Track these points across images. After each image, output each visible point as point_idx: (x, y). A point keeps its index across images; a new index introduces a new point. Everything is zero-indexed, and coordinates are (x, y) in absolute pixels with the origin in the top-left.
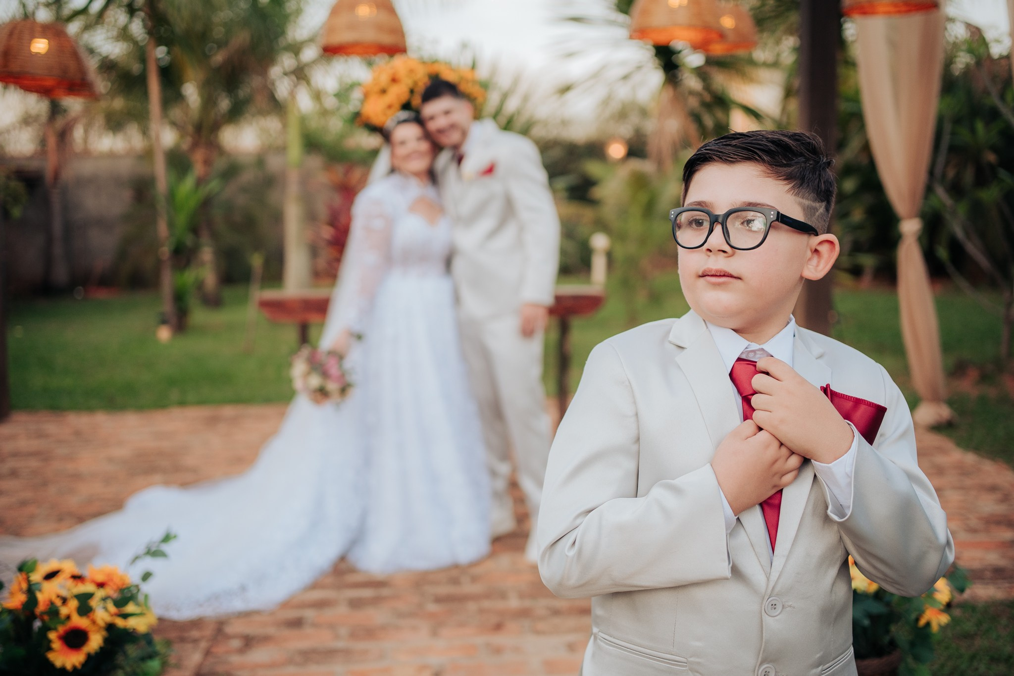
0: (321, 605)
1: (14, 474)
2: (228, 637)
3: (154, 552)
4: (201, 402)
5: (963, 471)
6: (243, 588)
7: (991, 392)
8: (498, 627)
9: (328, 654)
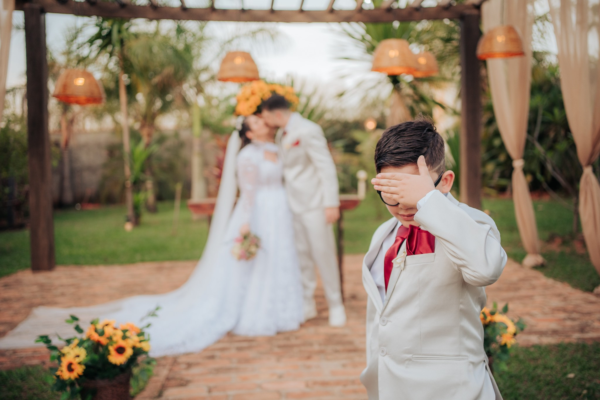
0: (223, 349)
1: (63, 294)
2: (179, 364)
3: (153, 314)
4: (153, 260)
6: (184, 343)
7: (567, 250)
8: (309, 358)
9: (228, 370)
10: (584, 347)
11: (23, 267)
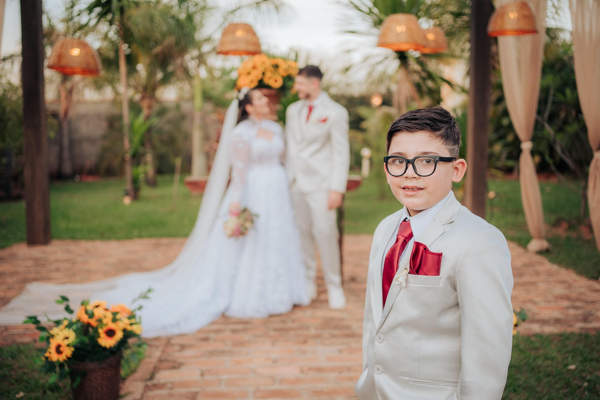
0: (217, 331)
1: (58, 270)
2: (172, 345)
3: (144, 297)
4: (150, 236)
5: (550, 273)
6: (178, 324)
7: (573, 235)
8: (305, 342)
9: (222, 353)
10: (587, 337)
11: (18, 241)
